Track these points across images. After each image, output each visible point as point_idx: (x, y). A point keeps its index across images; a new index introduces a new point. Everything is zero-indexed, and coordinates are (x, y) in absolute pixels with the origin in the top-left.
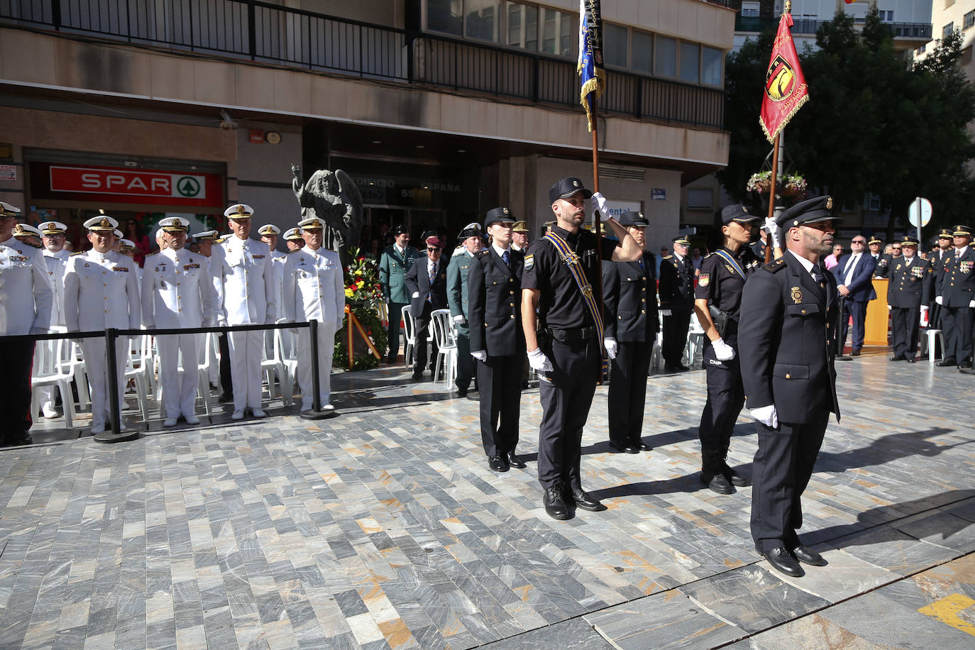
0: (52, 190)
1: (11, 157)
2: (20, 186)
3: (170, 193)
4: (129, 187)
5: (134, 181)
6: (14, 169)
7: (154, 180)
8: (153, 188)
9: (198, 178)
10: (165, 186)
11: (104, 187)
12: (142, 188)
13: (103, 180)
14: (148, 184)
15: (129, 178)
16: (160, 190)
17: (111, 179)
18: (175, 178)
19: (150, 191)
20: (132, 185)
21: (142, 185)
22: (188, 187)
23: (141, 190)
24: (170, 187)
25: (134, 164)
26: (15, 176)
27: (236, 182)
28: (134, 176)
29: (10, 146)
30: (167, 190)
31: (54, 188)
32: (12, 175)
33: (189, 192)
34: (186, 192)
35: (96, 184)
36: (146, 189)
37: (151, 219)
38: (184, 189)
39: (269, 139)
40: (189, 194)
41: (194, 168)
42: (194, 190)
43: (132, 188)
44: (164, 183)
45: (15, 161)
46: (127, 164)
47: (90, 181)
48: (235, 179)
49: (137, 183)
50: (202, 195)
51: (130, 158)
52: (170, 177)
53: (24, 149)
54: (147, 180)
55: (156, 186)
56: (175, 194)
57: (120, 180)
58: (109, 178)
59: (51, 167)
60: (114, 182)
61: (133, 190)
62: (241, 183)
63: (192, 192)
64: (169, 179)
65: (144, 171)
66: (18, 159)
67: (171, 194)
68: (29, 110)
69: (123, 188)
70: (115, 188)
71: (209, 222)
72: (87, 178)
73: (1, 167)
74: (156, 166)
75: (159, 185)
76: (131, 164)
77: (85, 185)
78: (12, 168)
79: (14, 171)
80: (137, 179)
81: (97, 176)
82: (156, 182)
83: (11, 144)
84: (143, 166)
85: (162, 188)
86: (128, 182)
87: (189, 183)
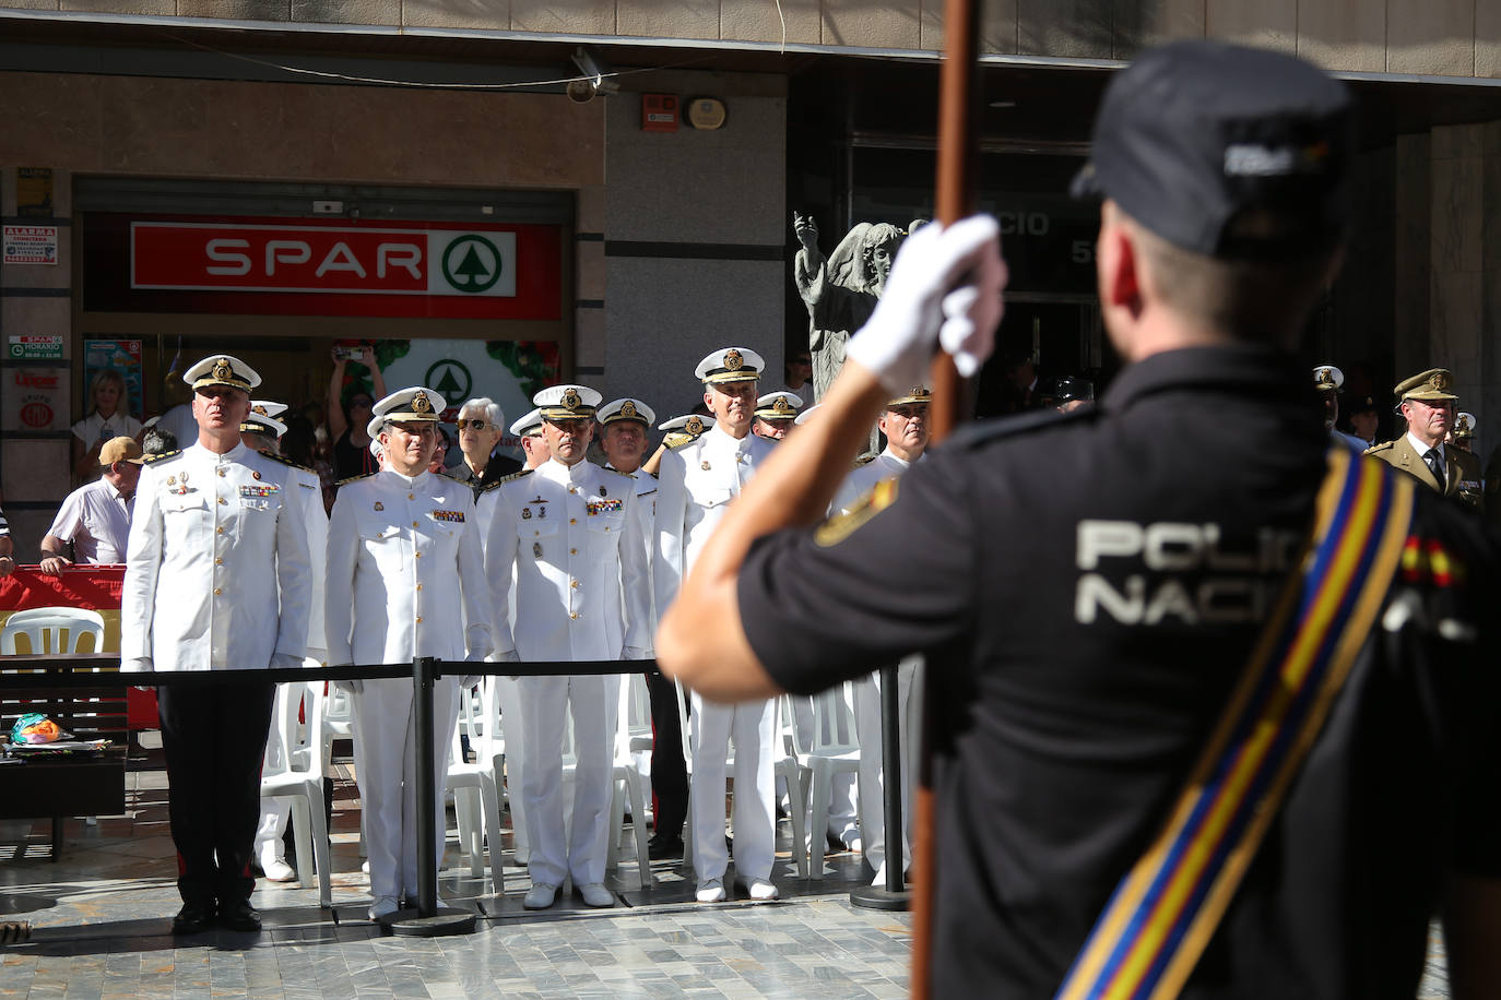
0: (134, 286)
1: (47, 203)
2: (62, 280)
3: (423, 283)
4: (320, 272)
5: (333, 254)
6: (52, 237)
7: (383, 249)
8: (381, 272)
9: (497, 238)
10: (411, 265)
11: (256, 275)
12: (354, 273)
13: (258, 257)
14: (368, 261)
15: (321, 246)
16: (399, 276)
17: (278, 252)
18: (438, 240)
19: (372, 280)
20: (328, 264)
21: (354, 265)
22: (472, 265)
23: (349, 278)
24: (423, 266)
25: (336, 207)
26: (54, 255)
27: (601, 246)
28: (331, 240)
29: (47, 175)
30: (417, 274)
31: (137, 282)
32: (49, 250)
33: (472, 279)
34: (463, 279)
35: (239, 264)
36: (362, 273)
38: (460, 271)
39: (694, 122)
40: (472, 286)
41: (488, 210)
42: (485, 272)
43: (329, 273)
44: (409, 255)
45: (56, 214)
46: (319, 207)
47: (227, 259)
48: (598, 237)
49: (341, 258)
50: (506, 287)
51: (328, 191)
52: (425, 237)
53: (78, 180)
54: (366, 253)
55: (388, 265)
56: (438, 285)
57: (298, 252)
58: (271, 246)
59: (134, 225)
60: (284, 259)
61: (332, 278)
62: (616, 249)
63: (481, 280)
64: (422, 242)
65: (361, 223)
66: (63, 209)
67: (426, 289)
68: (94, 79)
69: (304, 273)
70: (286, 273)
71: (523, 361)
72: (218, 250)
73: (24, 231)
74: (391, 210)
75: (395, 262)
76: (328, 208)
77: (213, 271)
78: (50, 232)
79: (53, 240)
80: (341, 247)
81: (243, 243)
82: (390, 254)
83: (50, 170)
84: (357, 212)
85: (404, 269)
86: (317, 258)
87: (472, 253)
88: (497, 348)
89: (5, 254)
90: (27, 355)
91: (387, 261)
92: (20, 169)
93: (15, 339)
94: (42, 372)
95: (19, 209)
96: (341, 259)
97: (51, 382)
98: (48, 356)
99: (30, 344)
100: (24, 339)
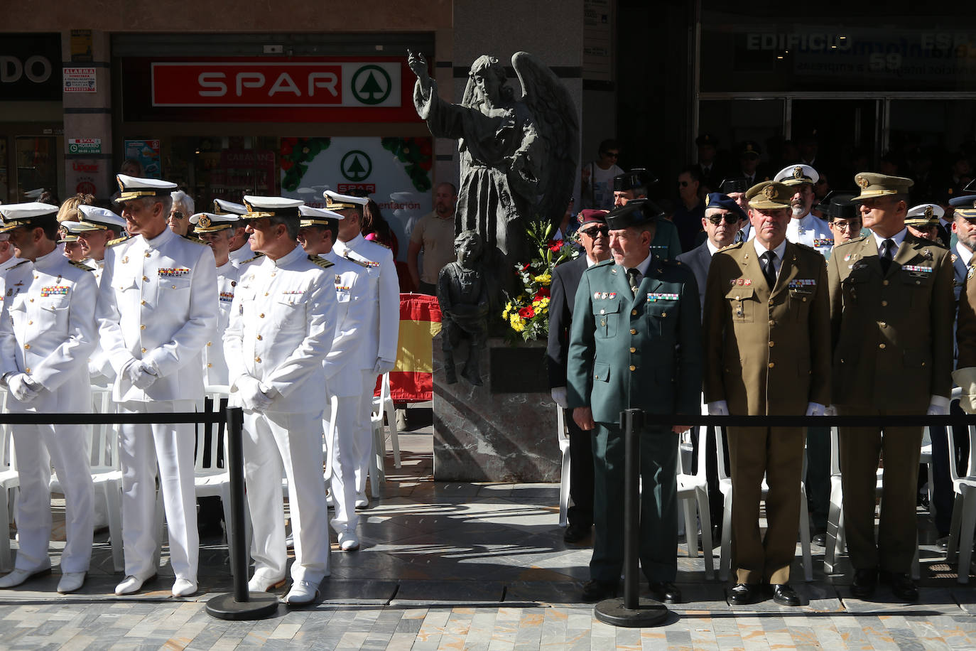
0: (154, 104)
1: (89, 52)
2: (101, 101)
3: (338, 99)
4: (271, 93)
5: (279, 81)
6: (92, 74)
7: (312, 77)
8: (311, 92)
9: (386, 66)
10: (331, 87)
11: (231, 96)
12: (293, 93)
13: (230, 82)
14: (303, 85)
15: (271, 75)
16: (322, 94)
17: (244, 80)
18: (349, 69)
19: (305, 97)
20: (277, 88)
21: (293, 88)
22: (371, 86)
23: (290, 97)
24: (338, 87)
25: (279, 49)
26: (94, 86)
27: (450, 70)
28: (279, 71)
29: (89, 34)
30: (335, 93)
31: (156, 102)
32: (91, 83)
33: (371, 96)
34: (366, 96)
35: (219, 89)
36: (298, 93)
37: (306, 151)
38: (363, 90)
40: (371, 100)
41: (379, 48)
42: (380, 90)
43: (277, 93)
44: (329, 80)
45: (95, 60)
46: (268, 49)
47: (211, 86)
48: (449, 64)
50: (394, 100)
51: (273, 39)
52: (340, 68)
53: (112, 37)
54: (301, 79)
55: (315, 87)
56: (349, 100)
57: (257, 80)
58: (240, 76)
59: (153, 64)
60: (248, 85)
61: (280, 97)
62: (461, 72)
63: (377, 96)
64: (338, 71)
65: (296, 60)
66: (100, 54)
67: (340, 102)
69: (261, 94)
70: (249, 94)
71: (406, 151)
72: (206, 80)
73: (76, 71)
74: (315, 50)
75: (320, 85)
76: (273, 50)
77: (203, 94)
78: (91, 71)
79: (93, 76)
80: (284, 76)
81: (221, 75)
82: (316, 80)
83: (90, 31)
84: (291, 52)
85: (326, 90)
86: (269, 83)
87: (371, 77)
88: (388, 143)
89: (65, 86)
90: (80, 151)
91: (315, 85)
92: (72, 31)
93: (72, 141)
94: (88, 162)
95: (73, 57)
96: (285, 84)
97: (94, 169)
98: (92, 151)
99: (81, 144)
100: (78, 141)
